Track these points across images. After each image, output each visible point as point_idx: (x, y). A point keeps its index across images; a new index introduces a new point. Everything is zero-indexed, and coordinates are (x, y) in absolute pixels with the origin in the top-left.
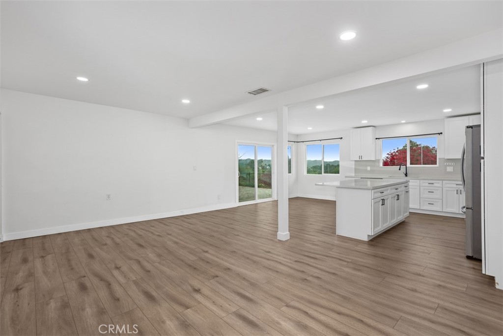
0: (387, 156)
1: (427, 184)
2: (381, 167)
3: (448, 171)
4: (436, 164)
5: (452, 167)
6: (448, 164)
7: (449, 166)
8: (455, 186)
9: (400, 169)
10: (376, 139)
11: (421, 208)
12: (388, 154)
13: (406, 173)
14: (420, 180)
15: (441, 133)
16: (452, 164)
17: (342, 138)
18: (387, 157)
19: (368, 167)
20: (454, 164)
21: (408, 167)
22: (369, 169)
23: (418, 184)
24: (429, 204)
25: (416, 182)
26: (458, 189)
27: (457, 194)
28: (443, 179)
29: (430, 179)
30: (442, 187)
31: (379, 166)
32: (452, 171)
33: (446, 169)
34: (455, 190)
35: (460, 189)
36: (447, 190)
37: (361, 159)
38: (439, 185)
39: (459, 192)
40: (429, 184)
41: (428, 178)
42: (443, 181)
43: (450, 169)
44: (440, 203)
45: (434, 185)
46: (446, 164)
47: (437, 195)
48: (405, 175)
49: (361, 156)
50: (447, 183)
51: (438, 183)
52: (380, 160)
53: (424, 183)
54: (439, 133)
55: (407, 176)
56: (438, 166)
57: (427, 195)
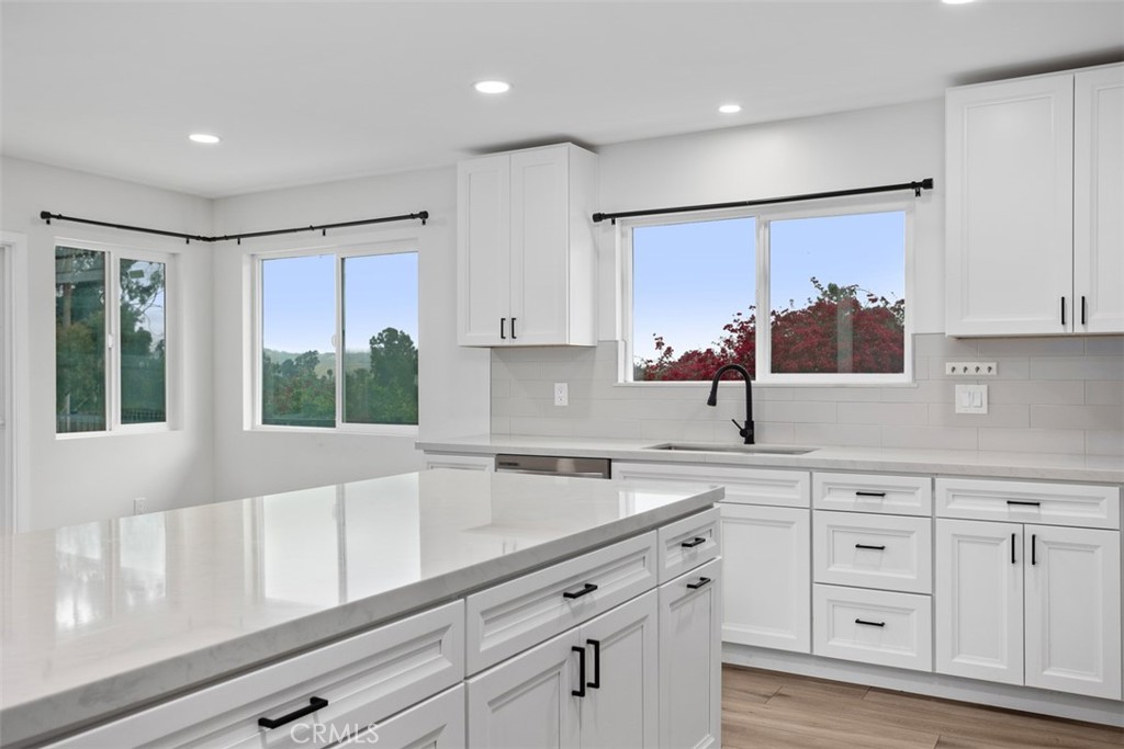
0: (727, 334)
1: (851, 500)
2: (627, 387)
3: (959, 410)
4: (899, 369)
5: (984, 388)
6: (960, 366)
7: (966, 380)
8: (1002, 509)
9: (712, 401)
10: (598, 217)
12: (728, 327)
13: (750, 423)
14: (810, 469)
15: (928, 184)
16: (984, 367)
17: (424, 215)
18: (728, 342)
19: (557, 385)
20: (990, 369)
21: (761, 387)
22: (561, 395)
23: (798, 495)
24: (858, 621)
25: (791, 484)
26: (1017, 530)
27: (1013, 561)
28: (935, 466)
29: (864, 463)
30: (933, 518)
31: (617, 380)
32: (984, 410)
33: (949, 401)
34: (1003, 539)
35: (1030, 530)
36: (960, 538)
37: (513, 337)
38: (918, 502)
39: (1025, 551)
40: (858, 494)
41: (853, 462)
42: (933, 476)
43: (970, 399)
44: (918, 621)
45: (885, 501)
46: (948, 371)
47: (904, 567)
48: (743, 433)
49: (513, 319)
50: (956, 494)
51: (910, 491)
52: (617, 342)
53: (831, 488)
54: (914, 185)
55: (752, 442)
56: (910, 380)
57: (848, 566)
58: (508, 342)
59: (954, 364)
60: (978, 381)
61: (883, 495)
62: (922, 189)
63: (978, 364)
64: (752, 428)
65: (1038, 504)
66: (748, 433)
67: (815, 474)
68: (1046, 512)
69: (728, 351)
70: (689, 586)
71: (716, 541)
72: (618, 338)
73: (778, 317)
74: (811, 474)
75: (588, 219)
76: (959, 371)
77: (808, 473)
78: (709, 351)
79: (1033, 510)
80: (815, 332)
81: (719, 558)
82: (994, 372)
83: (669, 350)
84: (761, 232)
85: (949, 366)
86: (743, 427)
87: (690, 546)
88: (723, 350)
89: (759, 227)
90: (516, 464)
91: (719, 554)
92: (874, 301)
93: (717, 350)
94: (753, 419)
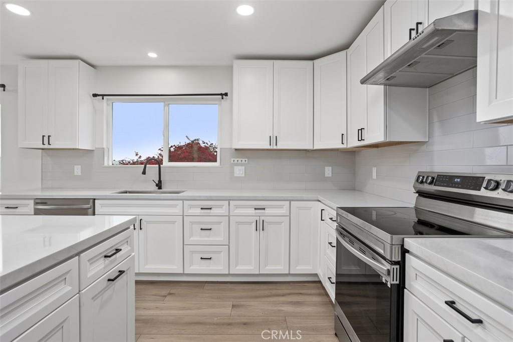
1: (199, 211)
2: (108, 167)
3: (235, 175)
4: (216, 161)
5: (243, 167)
6: (236, 160)
7: (238, 165)
8: (253, 211)
9: (144, 173)
10: (95, 95)
11: (185, 272)
13: (160, 181)
14: (183, 200)
15: (226, 94)
16: (244, 160)
17: (4, 86)
19: (75, 167)
20: (245, 161)
21: (165, 167)
22: (78, 170)
23: (177, 211)
24: (201, 258)
25: (175, 206)
26: (258, 218)
27: (256, 230)
28: (230, 197)
29: (203, 196)
30: (229, 216)
31: (104, 164)
32: (243, 175)
33: (232, 172)
34: (253, 222)
35: (262, 218)
36: (238, 223)
37: (49, 144)
38: (223, 211)
39: (260, 226)
40: (201, 209)
41: (200, 196)
42: (229, 200)
43: (239, 171)
44: (223, 256)
45: (212, 211)
46: (232, 162)
47: (218, 236)
48: (157, 185)
49: (49, 136)
50: (237, 207)
51: (221, 207)
52: (104, 148)
53: (191, 207)
54: (221, 94)
55: (161, 189)
56: (219, 164)
57: (197, 238)
58: (47, 146)
59: (234, 159)
60: (242, 165)
61: (211, 209)
62: (224, 96)
63: (242, 159)
64: (161, 183)
65: (264, 209)
66: (159, 185)
67: (185, 202)
68: (267, 211)
69: (160, 157)
70: (109, 280)
71: (130, 247)
72: (105, 146)
73: (176, 147)
74: (183, 202)
75: (90, 96)
76: (236, 161)
77: (182, 201)
78: (154, 157)
79: (263, 211)
80: (187, 152)
81: (133, 254)
82: (247, 162)
83: (140, 157)
84: (166, 108)
85: (232, 159)
86: (157, 183)
87: (109, 257)
88: (158, 157)
89: (164, 107)
90: (45, 203)
91: (133, 252)
92: (204, 143)
93: (156, 157)
94: (162, 179)
